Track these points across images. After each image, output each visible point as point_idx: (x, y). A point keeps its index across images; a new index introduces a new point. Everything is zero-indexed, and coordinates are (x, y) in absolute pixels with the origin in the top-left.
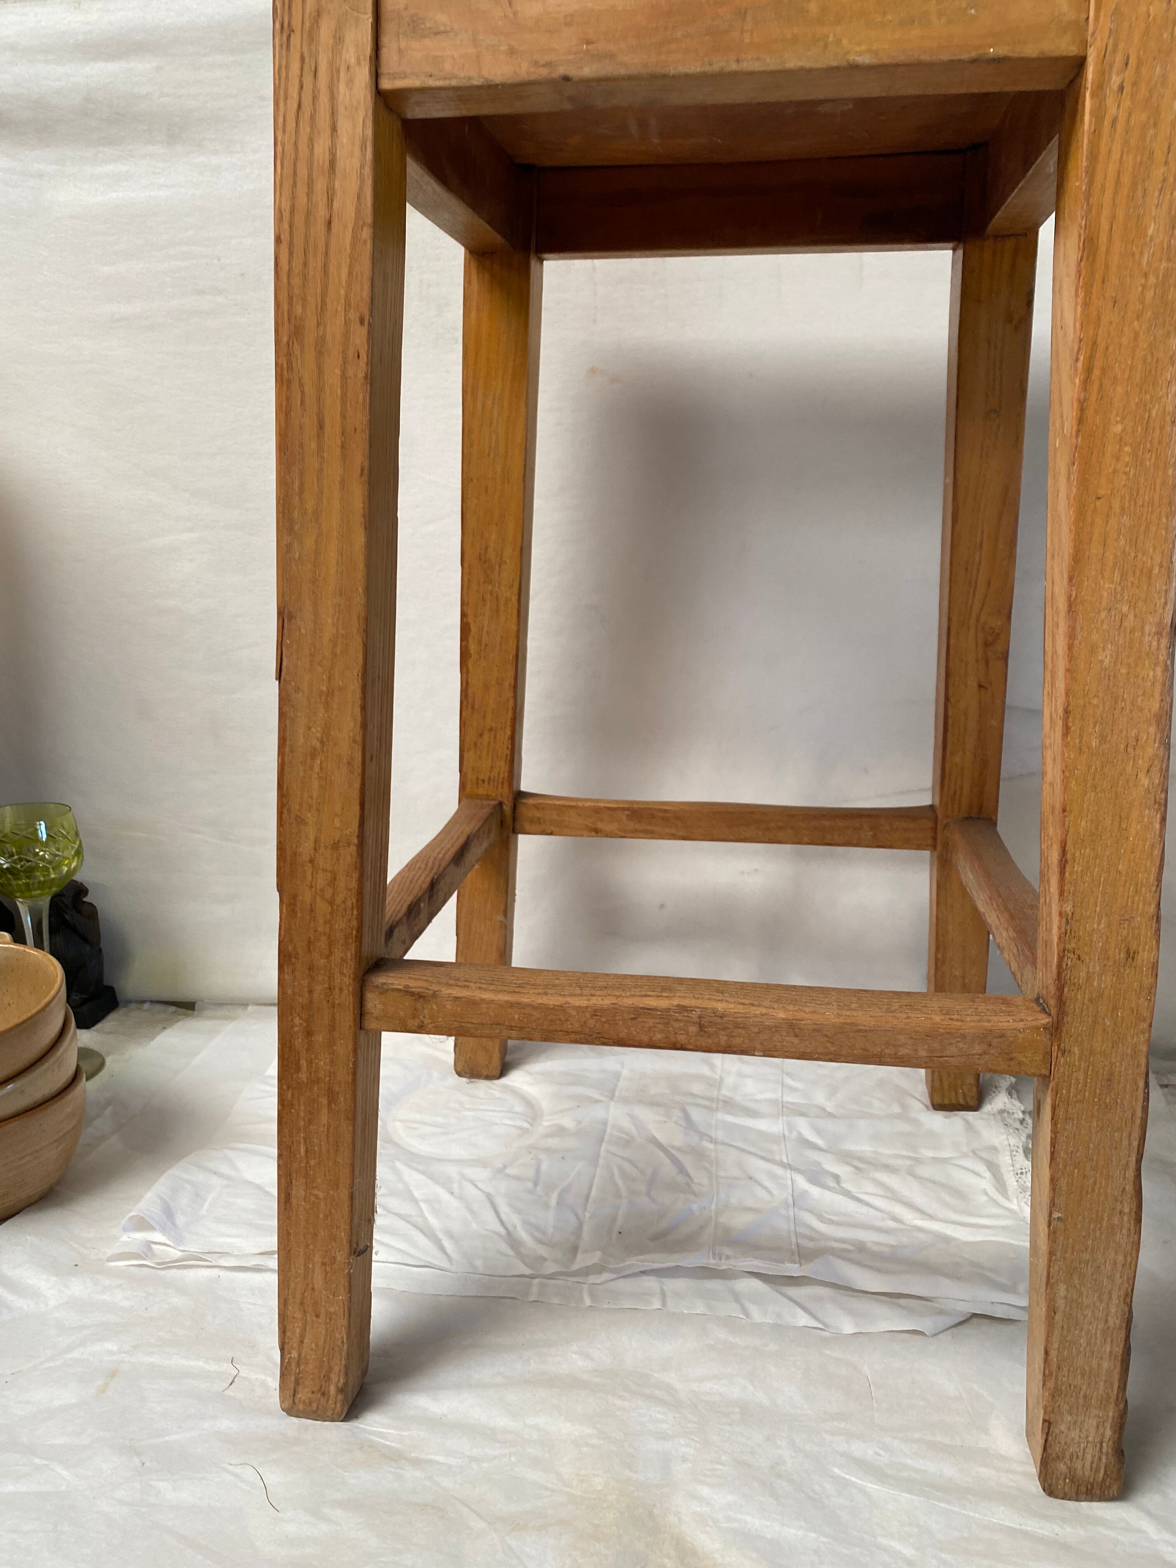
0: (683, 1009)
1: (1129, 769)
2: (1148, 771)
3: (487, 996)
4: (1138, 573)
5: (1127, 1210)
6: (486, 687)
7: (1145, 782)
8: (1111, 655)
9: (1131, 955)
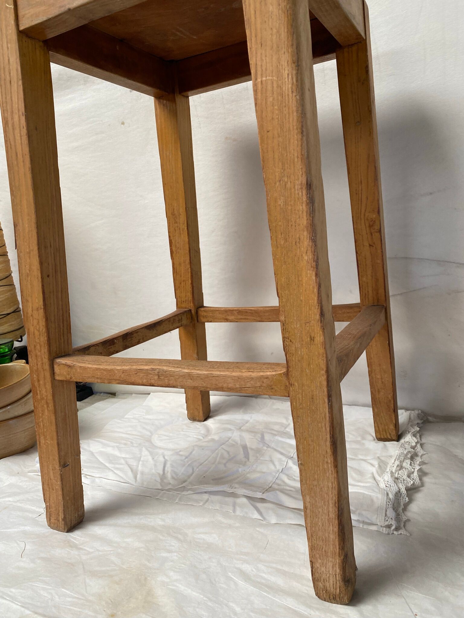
0: (153, 370)
1: (298, 252)
2: (306, 253)
3: (90, 366)
4: (289, 162)
5: (329, 461)
6: (180, 264)
7: (306, 258)
8: (283, 202)
9: (312, 339)
